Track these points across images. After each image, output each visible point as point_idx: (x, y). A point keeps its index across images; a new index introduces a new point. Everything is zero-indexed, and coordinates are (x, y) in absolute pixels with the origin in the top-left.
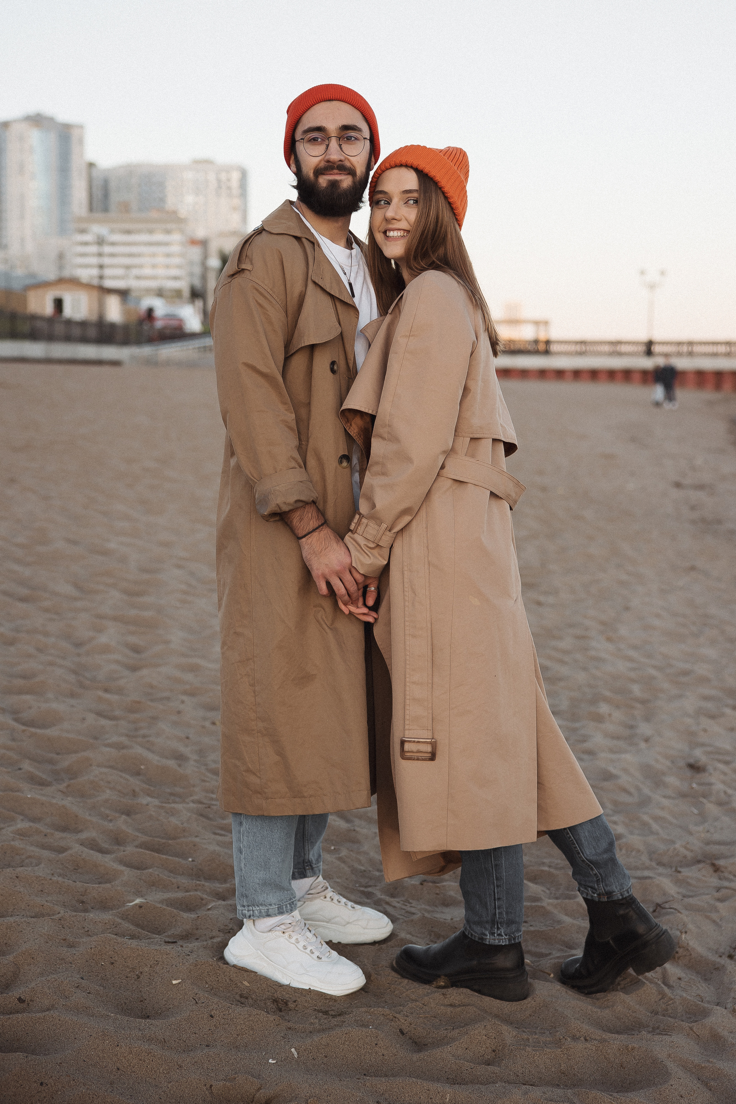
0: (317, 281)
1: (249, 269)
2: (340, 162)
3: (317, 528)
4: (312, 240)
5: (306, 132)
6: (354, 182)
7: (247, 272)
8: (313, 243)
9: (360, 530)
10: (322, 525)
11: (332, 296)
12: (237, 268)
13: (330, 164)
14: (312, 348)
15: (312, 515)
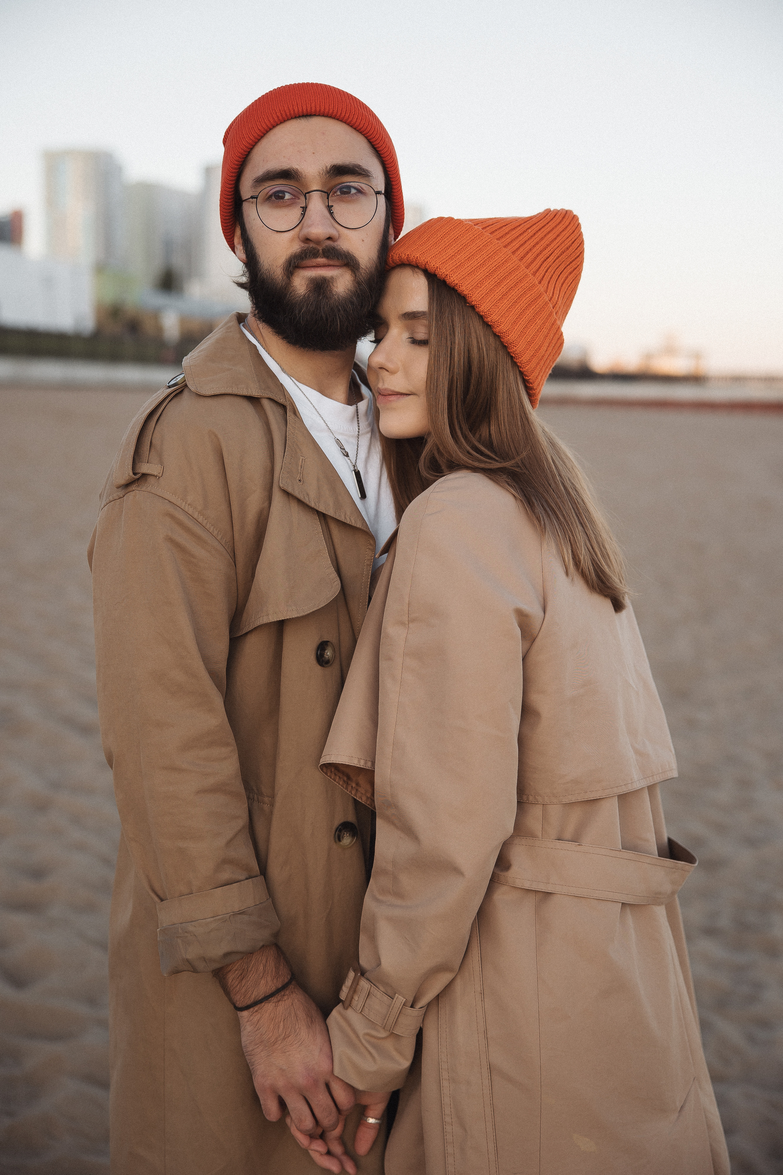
0: (290, 490)
1: (155, 473)
2: (329, 243)
3: (272, 995)
4: (282, 401)
5: (261, 180)
6: (357, 283)
7: (151, 480)
8: (284, 407)
9: (358, 1001)
10: (284, 987)
11: (323, 517)
12: (131, 474)
13: (312, 245)
14: (281, 626)
15: (265, 966)
